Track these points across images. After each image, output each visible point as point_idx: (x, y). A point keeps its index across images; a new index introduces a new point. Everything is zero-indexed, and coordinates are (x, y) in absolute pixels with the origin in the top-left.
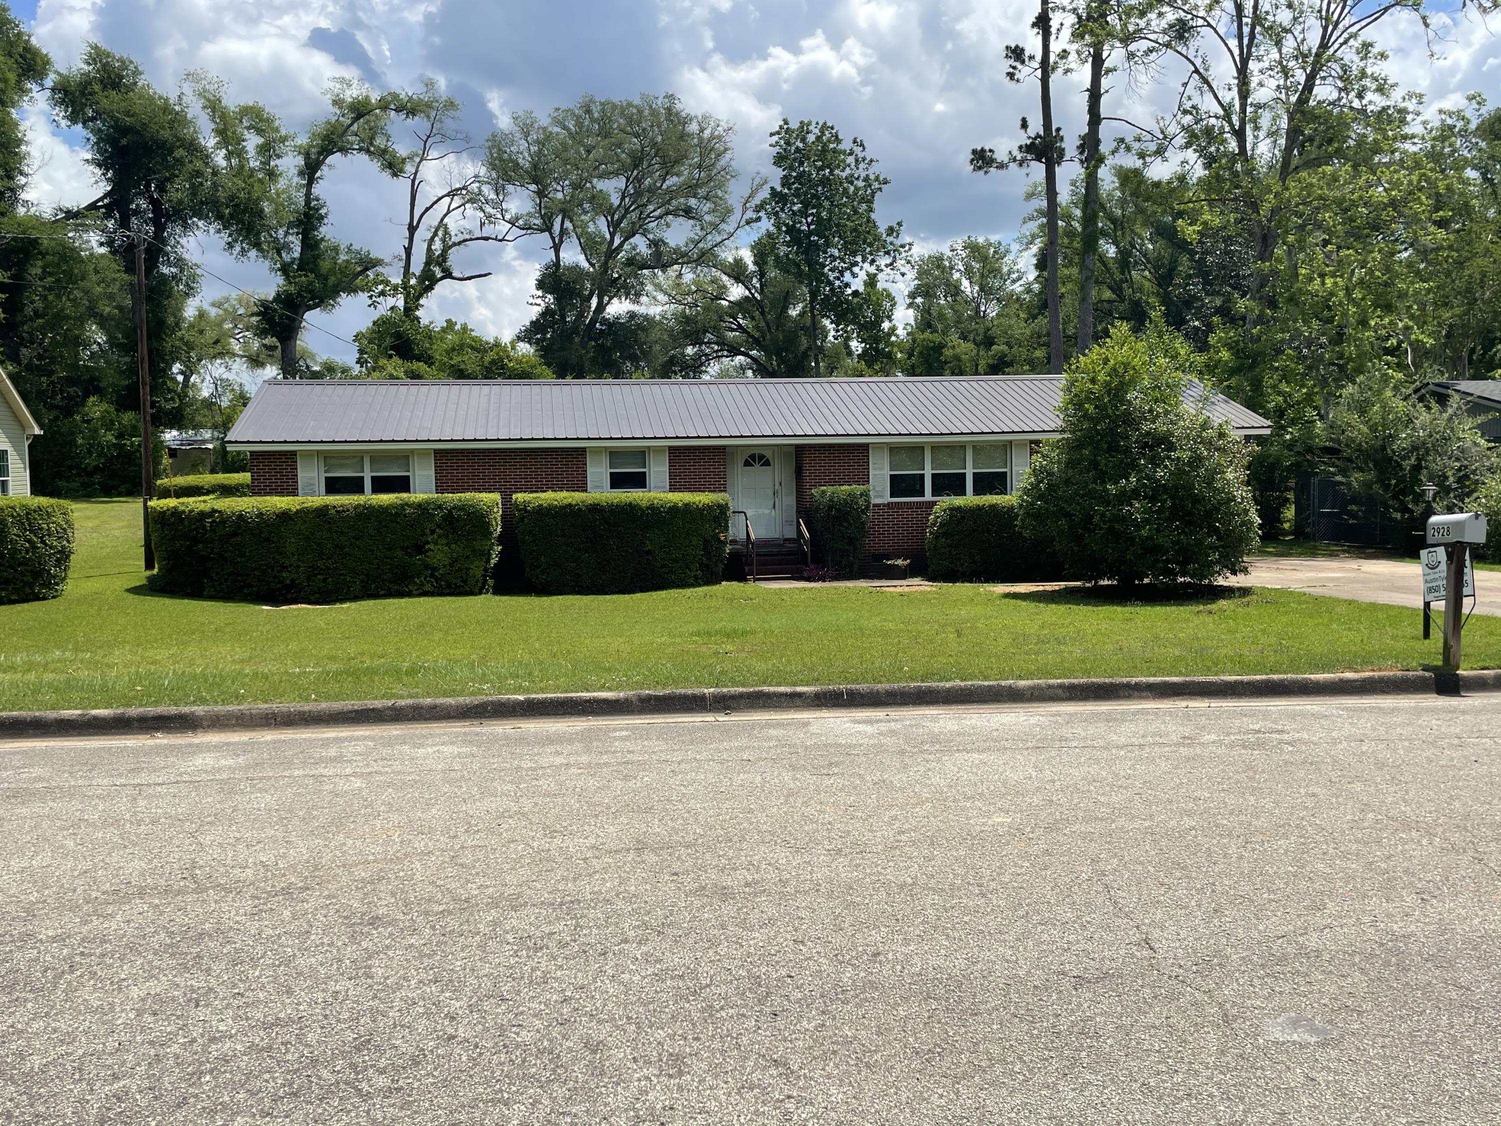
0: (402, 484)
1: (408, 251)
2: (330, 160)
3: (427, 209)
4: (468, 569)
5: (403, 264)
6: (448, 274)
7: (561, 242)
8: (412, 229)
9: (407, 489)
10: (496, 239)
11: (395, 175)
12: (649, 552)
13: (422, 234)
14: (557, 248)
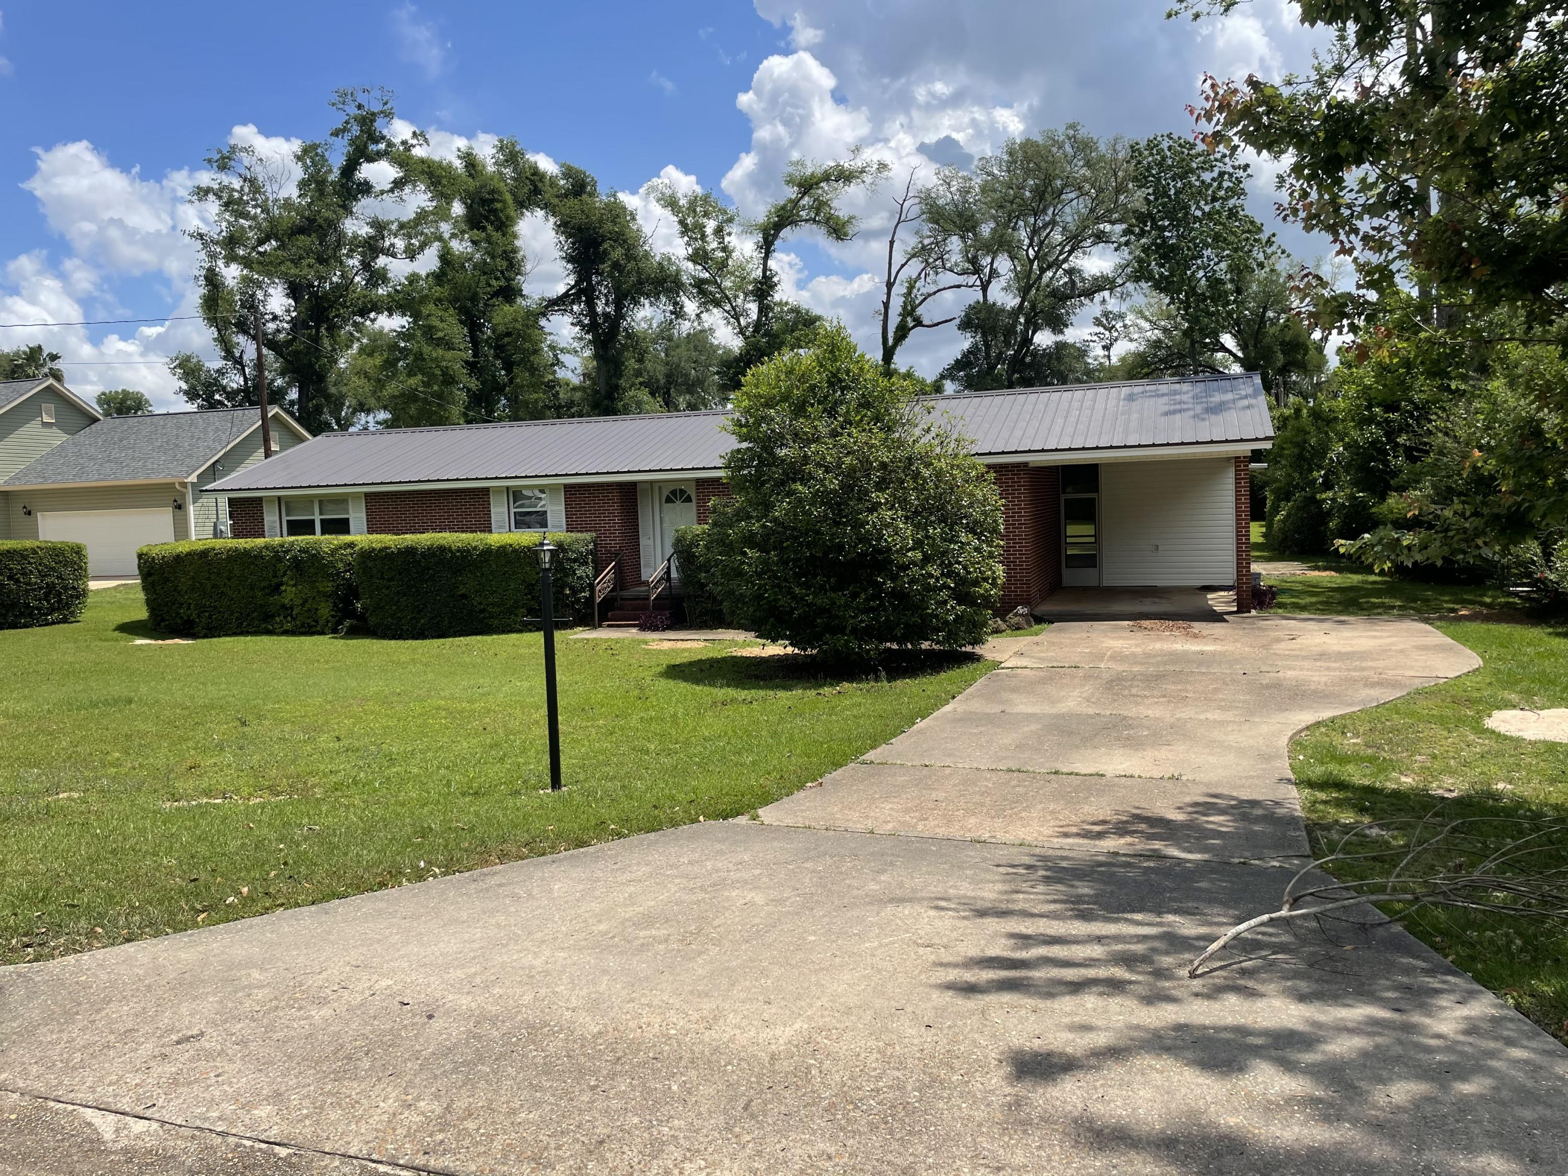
0: (341, 526)
1: (886, 305)
3: (903, 266)
4: (317, 609)
5: (882, 317)
6: (919, 323)
7: (989, 282)
8: (890, 285)
9: (347, 531)
10: (967, 286)
11: (839, 238)
12: (464, 596)
13: (899, 289)
14: (985, 288)
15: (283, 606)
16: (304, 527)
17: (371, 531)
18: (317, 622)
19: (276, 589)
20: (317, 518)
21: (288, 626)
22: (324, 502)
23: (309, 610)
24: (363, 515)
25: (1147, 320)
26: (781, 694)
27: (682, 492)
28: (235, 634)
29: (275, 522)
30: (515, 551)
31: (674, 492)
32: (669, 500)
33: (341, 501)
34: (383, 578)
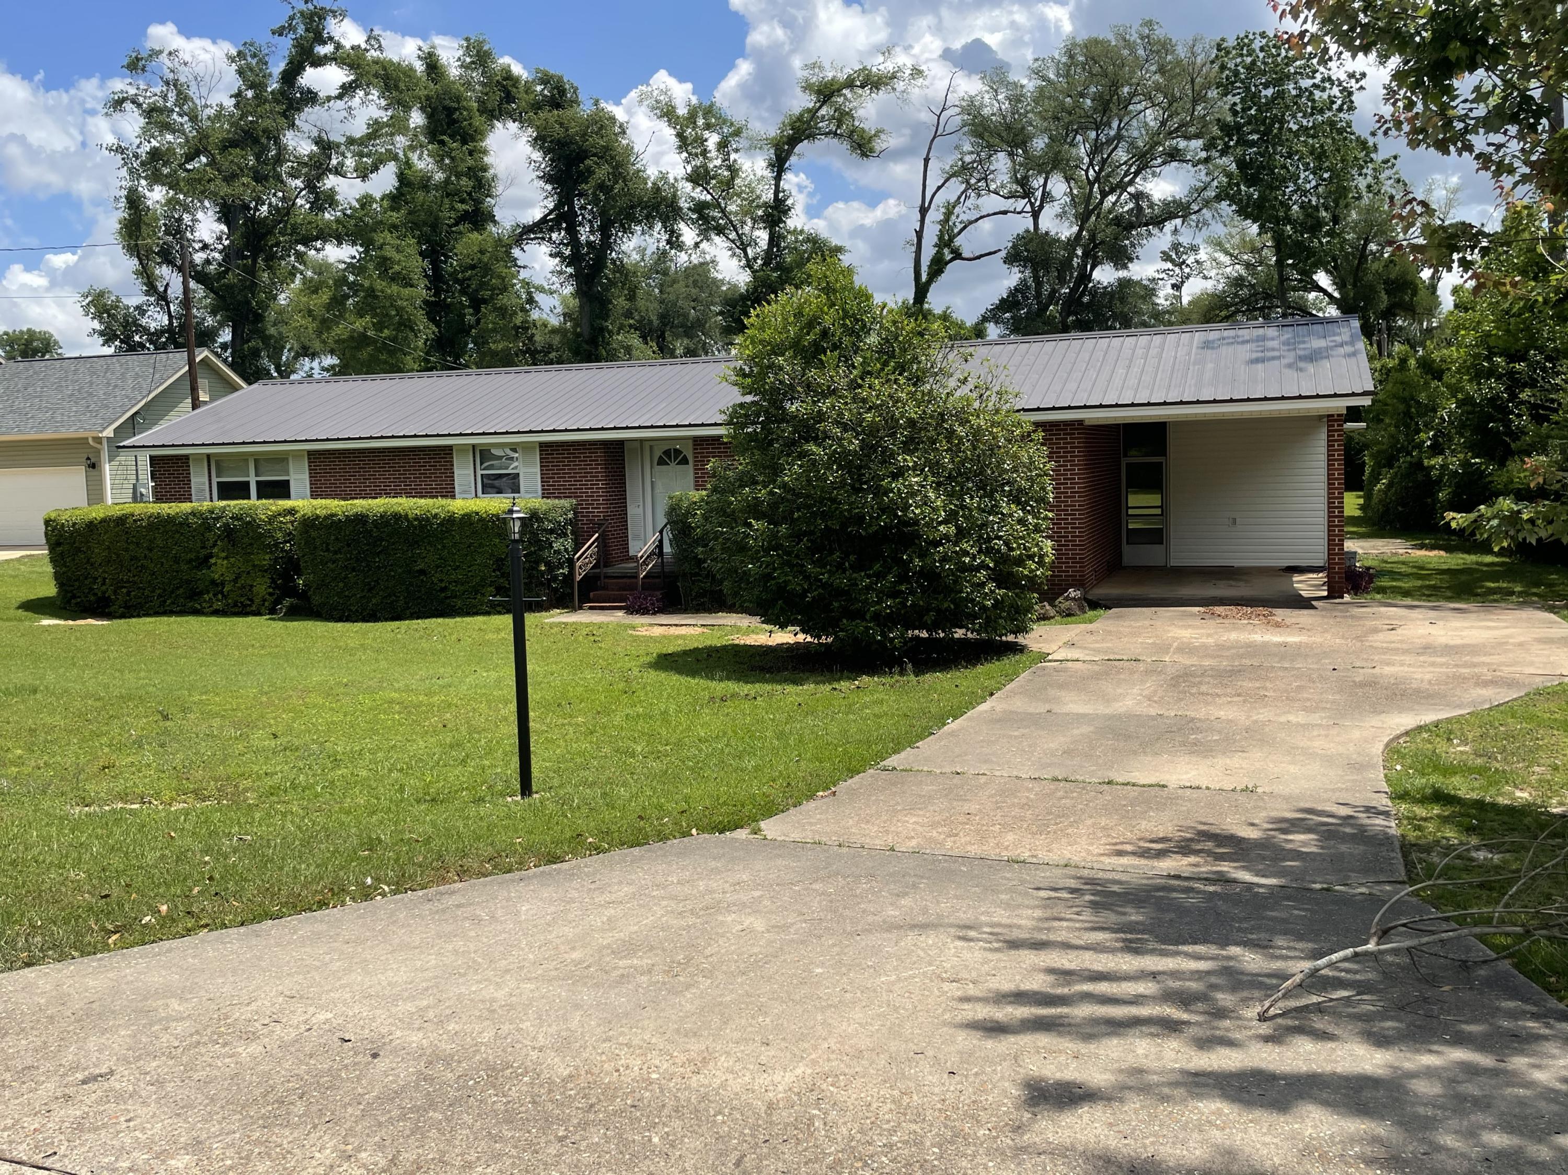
0: (280, 490)
1: (919, 234)
2: (799, 148)
3: (939, 188)
4: (252, 586)
5: (914, 249)
6: (957, 255)
7: (1041, 207)
8: (924, 211)
9: (287, 496)
11: (864, 155)
13: (935, 215)
14: (1036, 215)
15: (213, 582)
16: (240, 490)
17: (315, 495)
18: (252, 600)
19: (205, 562)
20: (253, 480)
21: (218, 605)
22: (260, 461)
23: (243, 587)
24: (306, 476)
25: (1227, 253)
26: (790, 688)
27: (678, 452)
28: (157, 614)
29: (204, 484)
30: (481, 520)
31: (667, 453)
32: (661, 462)
33: (280, 460)
34: (328, 550)
